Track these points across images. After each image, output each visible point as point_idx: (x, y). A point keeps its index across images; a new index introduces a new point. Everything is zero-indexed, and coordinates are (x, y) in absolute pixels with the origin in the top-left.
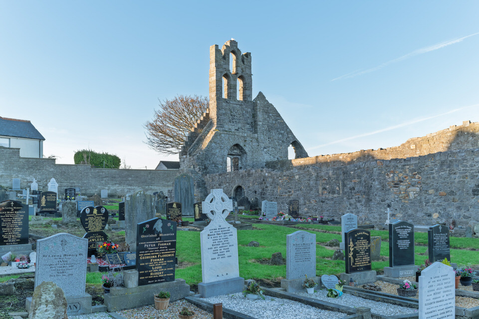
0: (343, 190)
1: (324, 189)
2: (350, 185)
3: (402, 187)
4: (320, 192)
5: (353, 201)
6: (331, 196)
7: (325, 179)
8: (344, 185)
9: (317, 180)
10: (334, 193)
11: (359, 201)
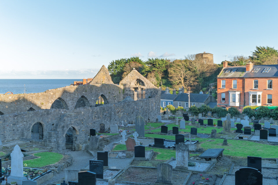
0: (102, 117)
1: (95, 117)
2: (105, 114)
3: (119, 113)
4: (94, 119)
5: (105, 121)
6: (98, 120)
7: (96, 113)
8: (103, 114)
9: (92, 113)
10: (99, 118)
11: (108, 120)
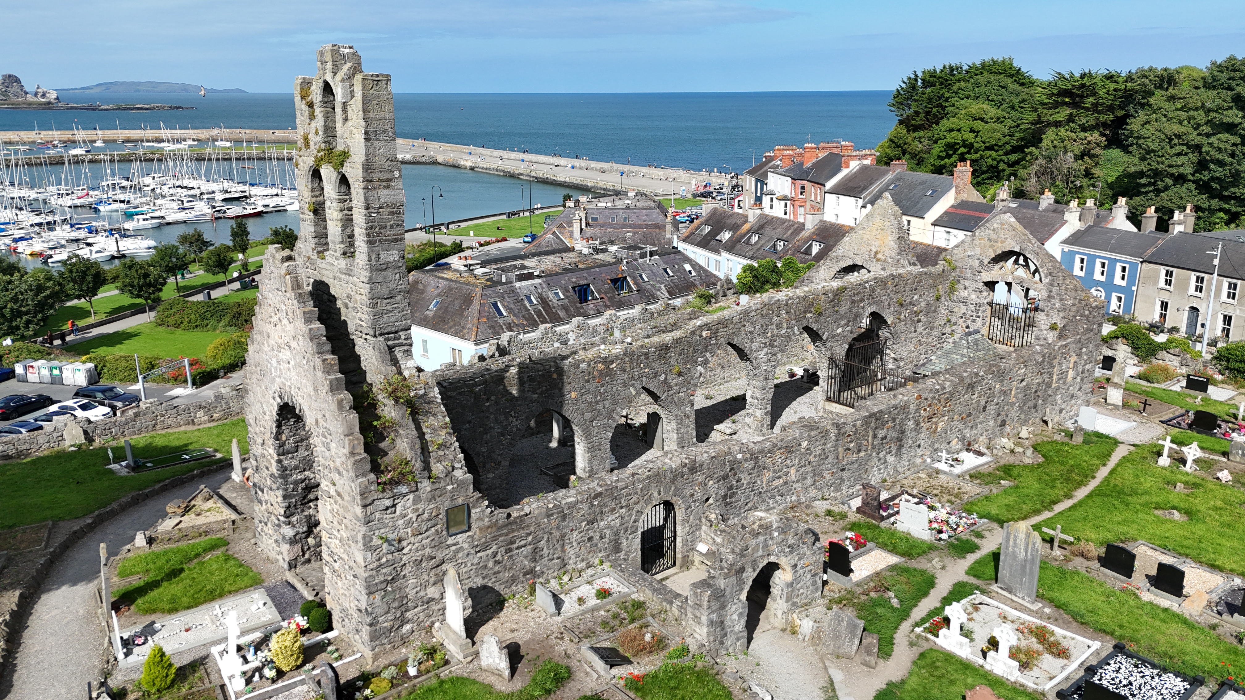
1: (848, 449)
2: (881, 433)
3: (935, 420)
7: (850, 435)
8: (875, 436)
9: (837, 440)
10: (859, 451)
